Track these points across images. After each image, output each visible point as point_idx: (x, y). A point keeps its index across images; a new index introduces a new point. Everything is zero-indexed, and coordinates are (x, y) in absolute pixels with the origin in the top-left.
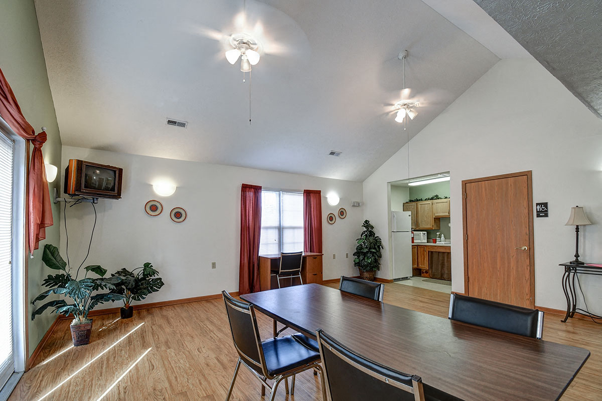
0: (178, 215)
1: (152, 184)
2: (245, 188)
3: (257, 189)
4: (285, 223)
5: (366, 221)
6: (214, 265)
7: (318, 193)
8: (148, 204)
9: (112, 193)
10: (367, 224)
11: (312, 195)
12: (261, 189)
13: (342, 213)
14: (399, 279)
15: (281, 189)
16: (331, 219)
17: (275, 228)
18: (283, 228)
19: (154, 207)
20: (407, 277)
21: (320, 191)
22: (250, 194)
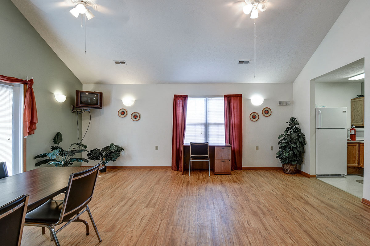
0: (136, 117)
1: (122, 99)
2: (176, 97)
3: (185, 98)
4: (210, 121)
5: (293, 118)
6: (157, 148)
7: (239, 97)
8: (120, 111)
9: (96, 106)
10: (293, 121)
11: (232, 98)
12: (187, 97)
13: (267, 112)
14: (328, 175)
15: (208, 97)
16: (254, 117)
17: (201, 124)
18: (208, 125)
19: (123, 113)
20: (340, 175)
21: (241, 95)
22: (180, 102)
